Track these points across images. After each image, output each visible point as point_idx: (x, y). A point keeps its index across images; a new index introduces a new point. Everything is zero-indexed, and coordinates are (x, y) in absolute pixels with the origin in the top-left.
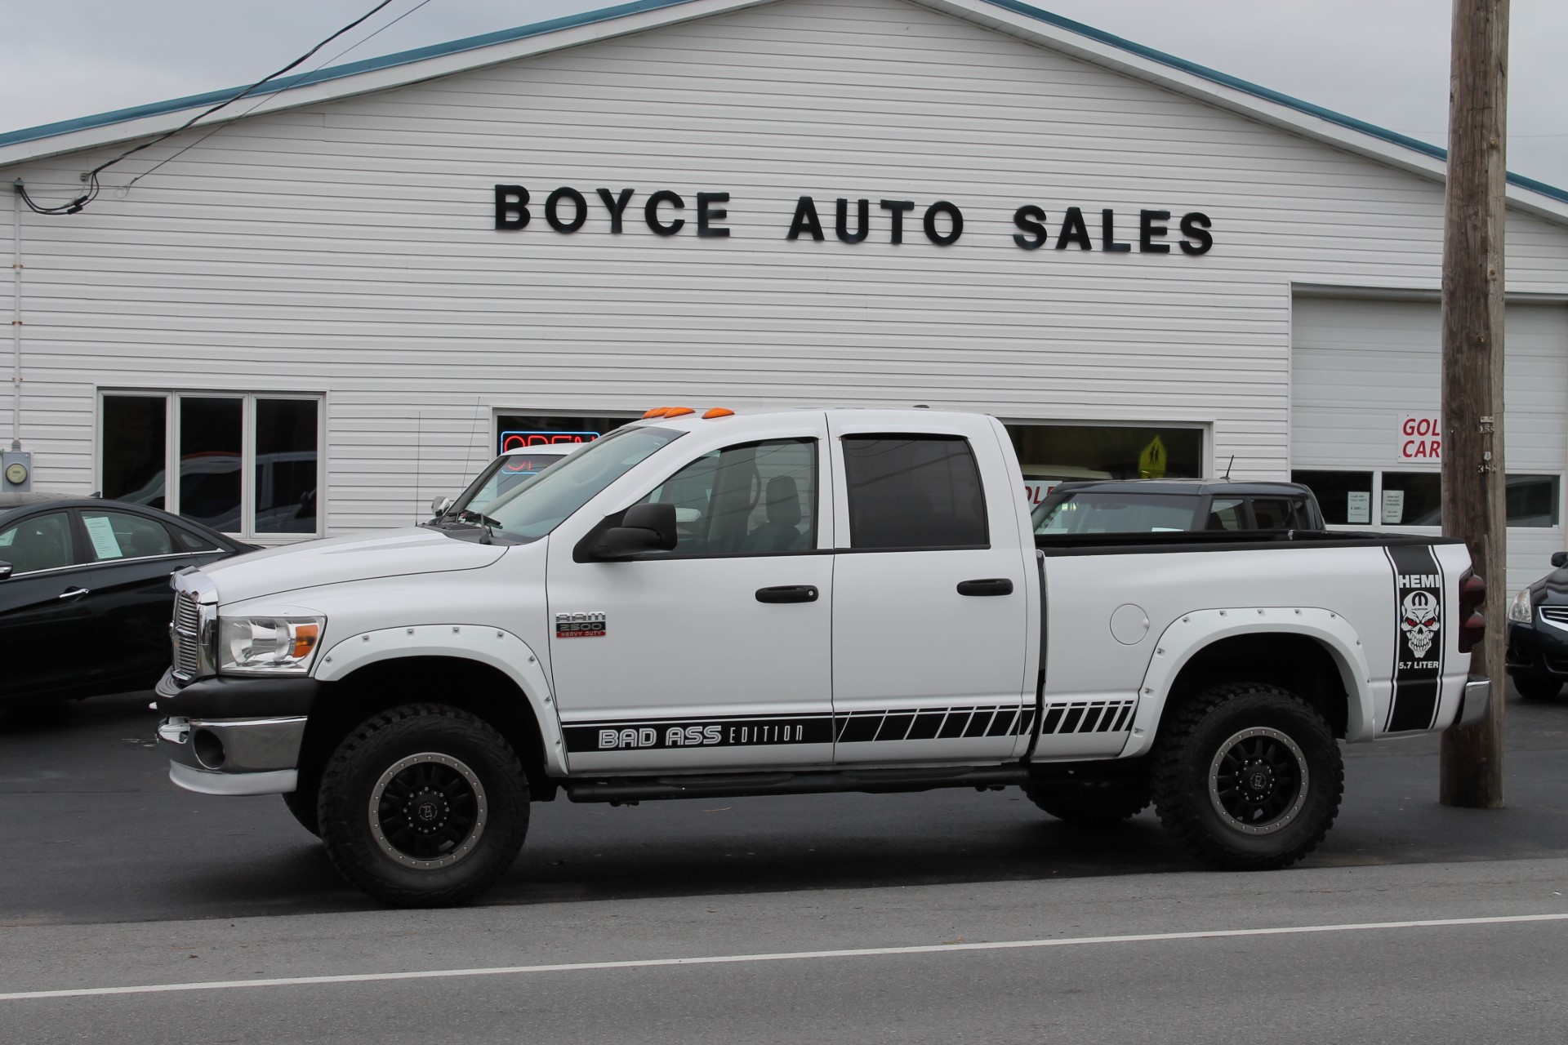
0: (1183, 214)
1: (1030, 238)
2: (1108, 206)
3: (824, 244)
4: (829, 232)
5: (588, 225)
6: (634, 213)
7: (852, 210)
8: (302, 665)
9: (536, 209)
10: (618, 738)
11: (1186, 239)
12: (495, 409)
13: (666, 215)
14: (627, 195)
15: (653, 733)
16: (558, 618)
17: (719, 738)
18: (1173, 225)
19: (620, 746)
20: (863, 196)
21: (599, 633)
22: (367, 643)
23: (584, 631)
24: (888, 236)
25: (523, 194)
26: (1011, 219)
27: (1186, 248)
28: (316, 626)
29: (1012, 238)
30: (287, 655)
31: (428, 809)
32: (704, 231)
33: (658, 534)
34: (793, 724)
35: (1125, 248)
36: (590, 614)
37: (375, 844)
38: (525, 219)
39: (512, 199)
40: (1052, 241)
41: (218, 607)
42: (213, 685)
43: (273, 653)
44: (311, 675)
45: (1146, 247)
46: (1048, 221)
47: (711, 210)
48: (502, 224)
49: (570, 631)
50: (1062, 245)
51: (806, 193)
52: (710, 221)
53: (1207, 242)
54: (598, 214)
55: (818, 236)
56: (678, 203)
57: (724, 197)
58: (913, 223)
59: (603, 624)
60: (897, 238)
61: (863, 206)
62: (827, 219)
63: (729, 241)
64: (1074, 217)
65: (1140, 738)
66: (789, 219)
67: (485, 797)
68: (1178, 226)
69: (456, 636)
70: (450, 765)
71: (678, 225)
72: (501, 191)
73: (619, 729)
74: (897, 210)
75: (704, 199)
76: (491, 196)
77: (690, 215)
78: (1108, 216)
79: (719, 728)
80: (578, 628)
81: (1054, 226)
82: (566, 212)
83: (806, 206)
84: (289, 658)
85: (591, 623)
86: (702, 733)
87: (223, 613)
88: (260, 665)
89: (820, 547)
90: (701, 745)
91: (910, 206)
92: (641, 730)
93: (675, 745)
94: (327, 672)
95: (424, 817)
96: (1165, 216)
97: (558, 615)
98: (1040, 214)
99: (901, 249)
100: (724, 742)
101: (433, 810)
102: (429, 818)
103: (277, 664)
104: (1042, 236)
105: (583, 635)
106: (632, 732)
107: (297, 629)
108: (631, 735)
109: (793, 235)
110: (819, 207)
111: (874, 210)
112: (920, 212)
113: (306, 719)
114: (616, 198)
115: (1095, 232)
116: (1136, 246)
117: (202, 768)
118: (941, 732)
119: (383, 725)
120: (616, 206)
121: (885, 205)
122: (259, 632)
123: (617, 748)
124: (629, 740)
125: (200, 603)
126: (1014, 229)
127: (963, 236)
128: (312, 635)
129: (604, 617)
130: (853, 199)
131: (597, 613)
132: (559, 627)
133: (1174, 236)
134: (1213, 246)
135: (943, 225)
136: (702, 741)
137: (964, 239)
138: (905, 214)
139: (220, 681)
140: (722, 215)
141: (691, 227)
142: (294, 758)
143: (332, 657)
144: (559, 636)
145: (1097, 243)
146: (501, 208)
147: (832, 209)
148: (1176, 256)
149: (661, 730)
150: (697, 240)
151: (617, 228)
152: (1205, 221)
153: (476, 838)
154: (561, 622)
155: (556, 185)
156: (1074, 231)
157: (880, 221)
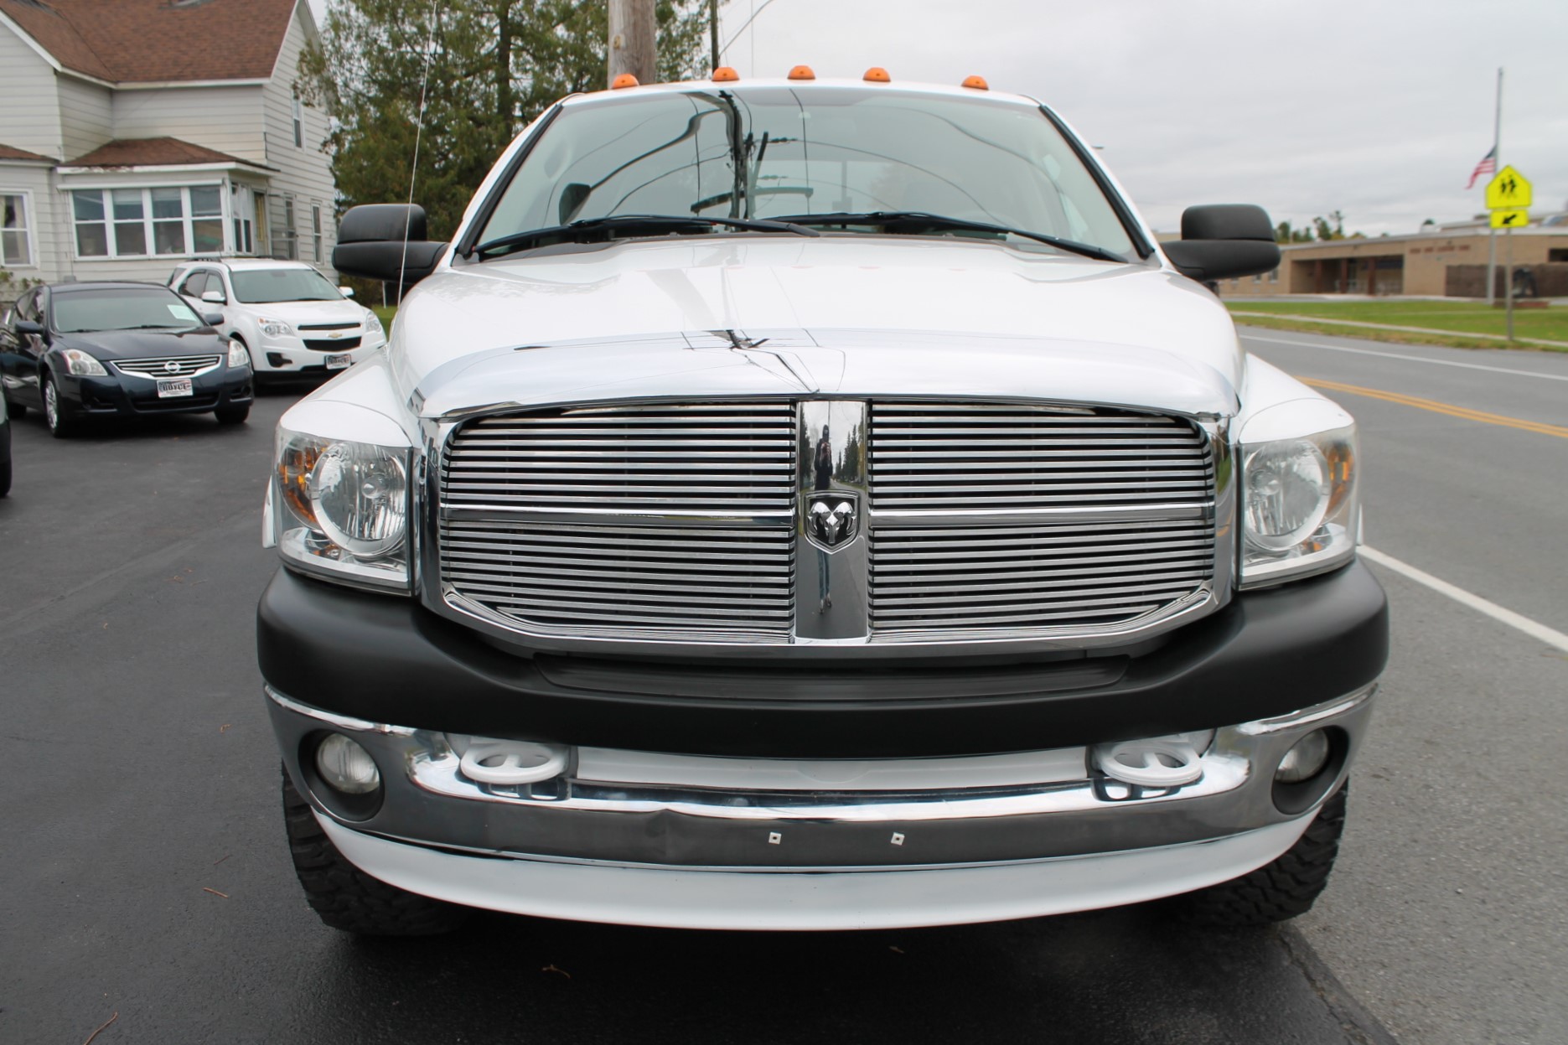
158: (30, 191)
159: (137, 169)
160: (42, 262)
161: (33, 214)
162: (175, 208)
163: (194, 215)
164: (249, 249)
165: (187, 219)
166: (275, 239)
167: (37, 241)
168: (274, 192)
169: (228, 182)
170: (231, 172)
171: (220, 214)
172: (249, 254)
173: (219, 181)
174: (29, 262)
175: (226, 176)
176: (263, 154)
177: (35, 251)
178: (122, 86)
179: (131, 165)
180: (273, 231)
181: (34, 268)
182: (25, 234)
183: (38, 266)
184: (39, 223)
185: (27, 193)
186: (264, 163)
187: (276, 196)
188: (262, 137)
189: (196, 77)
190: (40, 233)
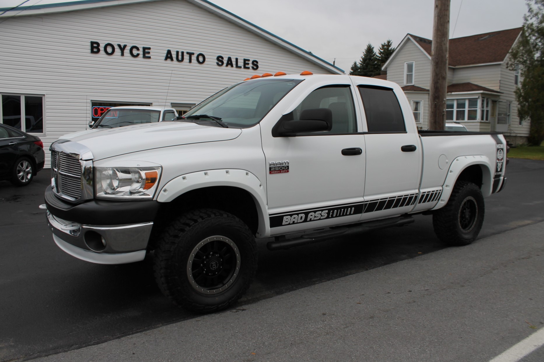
0: (252, 60)
1: (220, 63)
2: (237, 57)
3: (174, 62)
4: (175, 59)
5: (115, 53)
6: (127, 51)
7: (180, 54)
8: (150, 193)
9: (102, 48)
10: (291, 220)
11: (253, 66)
12: (91, 100)
13: (135, 52)
14: (125, 46)
15: (303, 216)
16: (270, 165)
17: (326, 215)
18: (250, 62)
19: (291, 223)
20: (183, 50)
21: (286, 171)
22: (185, 181)
23: (280, 170)
24: (188, 61)
25: (98, 44)
26: (216, 59)
27: (253, 68)
28: (156, 172)
29: (216, 63)
30: (140, 188)
31: (214, 264)
32: (144, 57)
33: (327, 123)
34: (351, 207)
35: (240, 67)
36: (283, 162)
37: (190, 285)
38: (99, 51)
39: (95, 45)
40: (225, 64)
41: (93, 162)
42: (92, 205)
43: (130, 186)
44: (155, 199)
45: (245, 67)
46: (224, 60)
47: (146, 52)
48: (92, 52)
49: (275, 171)
50: (227, 66)
51: (169, 49)
52: (146, 54)
53: (257, 67)
54: (118, 51)
55: (172, 60)
56: (138, 49)
57: (149, 49)
58: (194, 58)
59: (288, 167)
60: (190, 61)
61: (183, 53)
62: (174, 56)
63: (151, 59)
64: (230, 59)
65: (442, 203)
66: (165, 55)
67: (240, 255)
68: (251, 63)
69: (228, 175)
70: (225, 241)
71: (138, 55)
72: (92, 43)
73: (291, 215)
74: (190, 54)
75: (144, 49)
76: (89, 44)
77: (141, 52)
78: (237, 59)
79: (327, 211)
80: (278, 169)
81: (225, 61)
82: (109, 50)
83: (169, 52)
84: (141, 190)
85: (283, 167)
86: (321, 214)
87: (97, 165)
88: (122, 194)
89: (359, 131)
90: (320, 219)
91: (193, 54)
92: (299, 215)
93: (311, 220)
94: (164, 197)
95: (212, 268)
96: (249, 60)
97: (270, 163)
98: (222, 58)
99: (191, 64)
100: (328, 217)
101: (216, 264)
102: (214, 268)
103: (131, 193)
104: (223, 63)
105: (280, 172)
106: (296, 216)
107: (146, 174)
108: (296, 218)
109: (166, 59)
110: (172, 53)
111: (185, 54)
112: (196, 55)
113: (153, 223)
114: (122, 47)
115: (234, 63)
116: (243, 67)
117: (89, 250)
118: (394, 206)
119: (193, 224)
120: (122, 49)
121: (188, 53)
122: (121, 175)
123: (289, 224)
124: (294, 220)
125: (81, 159)
126: (216, 61)
127: (205, 62)
128: (154, 176)
129: (288, 163)
130: (180, 51)
131: (286, 161)
132: (270, 168)
133: (251, 65)
134: (259, 68)
135: (201, 59)
136: (320, 218)
137: (206, 62)
138: (192, 56)
139: (97, 203)
140: (149, 53)
141: (141, 56)
142: (145, 244)
143: (167, 189)
144: (270, 173)
145: (234, 66)
146: (92, 48)
147: (175, 53)
148: (251, 70)
149: (307, 214)
150: (143, 59)
151: (123, 54)
152: (257, 62)
153: (236, 275)
154: (272, 166)
155: (107, 42)
156: (229, 62)
157: (186, 57)
158: (423, 100)
159: (453, 93)
160: (423, 122)
161: (423, 107)
162: (463, 106)
163: (469, 108)
164: (487, 119)
165: (467, 109)
166: (499, 117)
167: (423, 115)
168: (501, 100)
169: (480, 97)
170: (482, 94)
171: (477, 108)
172: (487, 121)
173: (477, 97)
174: (419, 122)
175: (480, 95)
176: (498, 88)
177: (422, 118)
178: (457, 67)
179: (451, 92)
180: (499, 114)
181: (421, 124)
182: (420, 113)
183: (422, 123)
184: (424, 110)
185: (421, 101)
186: (499, 90)
187: (501, 102)
188: (499, 81)
189: (479, 63)
190: (424, 113)
